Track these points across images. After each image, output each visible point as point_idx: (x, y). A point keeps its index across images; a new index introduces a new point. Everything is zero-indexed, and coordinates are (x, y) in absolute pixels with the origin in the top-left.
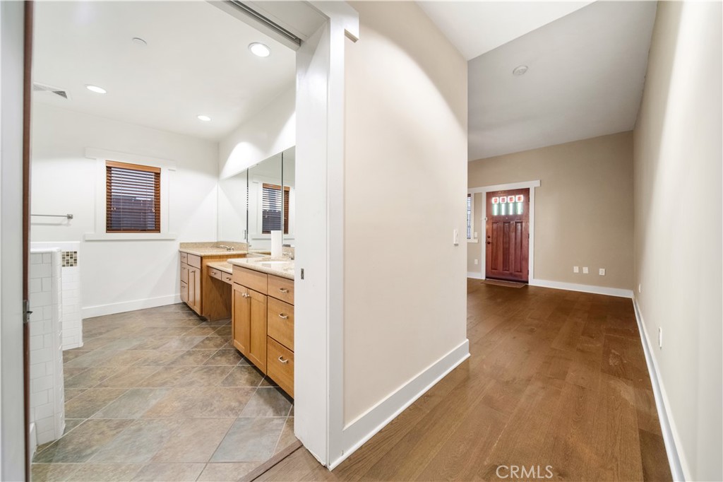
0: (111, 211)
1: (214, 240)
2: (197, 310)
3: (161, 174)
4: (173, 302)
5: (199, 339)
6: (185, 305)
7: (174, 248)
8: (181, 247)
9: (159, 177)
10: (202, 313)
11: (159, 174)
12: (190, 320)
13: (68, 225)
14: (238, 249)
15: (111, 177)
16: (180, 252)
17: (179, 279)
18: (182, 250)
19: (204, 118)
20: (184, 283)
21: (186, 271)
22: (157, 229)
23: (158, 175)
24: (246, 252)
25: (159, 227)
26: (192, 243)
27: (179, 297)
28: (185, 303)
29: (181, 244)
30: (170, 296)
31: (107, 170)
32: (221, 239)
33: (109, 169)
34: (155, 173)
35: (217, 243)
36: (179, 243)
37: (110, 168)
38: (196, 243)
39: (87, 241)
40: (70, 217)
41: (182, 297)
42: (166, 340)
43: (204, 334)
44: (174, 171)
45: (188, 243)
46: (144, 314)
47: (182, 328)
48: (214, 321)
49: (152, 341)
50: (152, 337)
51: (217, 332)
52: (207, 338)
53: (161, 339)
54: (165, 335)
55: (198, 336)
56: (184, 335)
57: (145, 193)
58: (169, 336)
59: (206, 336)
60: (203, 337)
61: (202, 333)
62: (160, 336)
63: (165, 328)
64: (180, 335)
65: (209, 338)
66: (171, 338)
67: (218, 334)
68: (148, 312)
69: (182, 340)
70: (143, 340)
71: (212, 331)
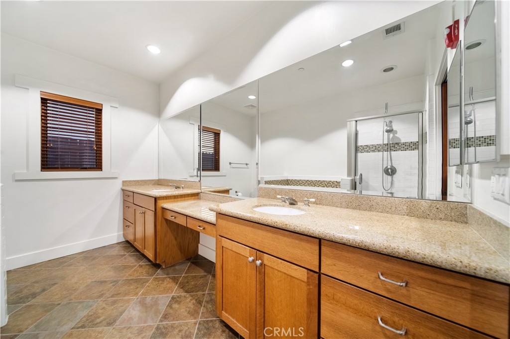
0: (47, 148)
2: (150, 255)
3: (103, 111)
4: (115, 242)
5: (164, 300)
6: (129, 245)
7: (117, 186)
8: (123, 185)
9: (101, 113)
10: (156, 260)
11: (101, 110)
12: (141, 266)
14: (188, 187)
15: (47, 110)
16: (123, 190)
17: (122, 218)
18: (124, 188)
19: (154, 50)
20: (127, 222)
21: (131, 210)
22: (98, 166)
23: (99, 112)
24: (200, 191)
25: (101, 166)
26: (134, 181)
27: (122, 236)
28: (127, 242)
29: (124, 182)
30: (113, 235)
31: (42, 102)
33: (44, 101)
34: (96, 109)
35: (159, 180)
36: (122, 181)
37: (46, 100)
38: (138, 181)
39: (17, 181)
41: (124, 235)
42: (122, 305)
43: (167, 292)
44: (117, 108)
45: (130, 181)
46: (86, 258)
47: (136, 281)
48: (170, 267)
49: (103, 308)
50: (102, 299)
51: (182, 286)
52: (173, 298)
53: (114, 302)
54: (117, 294)
55: (160, 294)
56: (142, 294)
57: (86, 130)
58: (124, 296)
59: (171, 295)
60: (168, 296)
61: (163, 289)
62: (112, 296)
63: (115, 282)
64: (136, 294)
65: (175, 298)
66: (128, 301)
67: (184, 290)
68: (90, 256)
69: (142, 303)
70: (91, 306)
71: (174, 284)
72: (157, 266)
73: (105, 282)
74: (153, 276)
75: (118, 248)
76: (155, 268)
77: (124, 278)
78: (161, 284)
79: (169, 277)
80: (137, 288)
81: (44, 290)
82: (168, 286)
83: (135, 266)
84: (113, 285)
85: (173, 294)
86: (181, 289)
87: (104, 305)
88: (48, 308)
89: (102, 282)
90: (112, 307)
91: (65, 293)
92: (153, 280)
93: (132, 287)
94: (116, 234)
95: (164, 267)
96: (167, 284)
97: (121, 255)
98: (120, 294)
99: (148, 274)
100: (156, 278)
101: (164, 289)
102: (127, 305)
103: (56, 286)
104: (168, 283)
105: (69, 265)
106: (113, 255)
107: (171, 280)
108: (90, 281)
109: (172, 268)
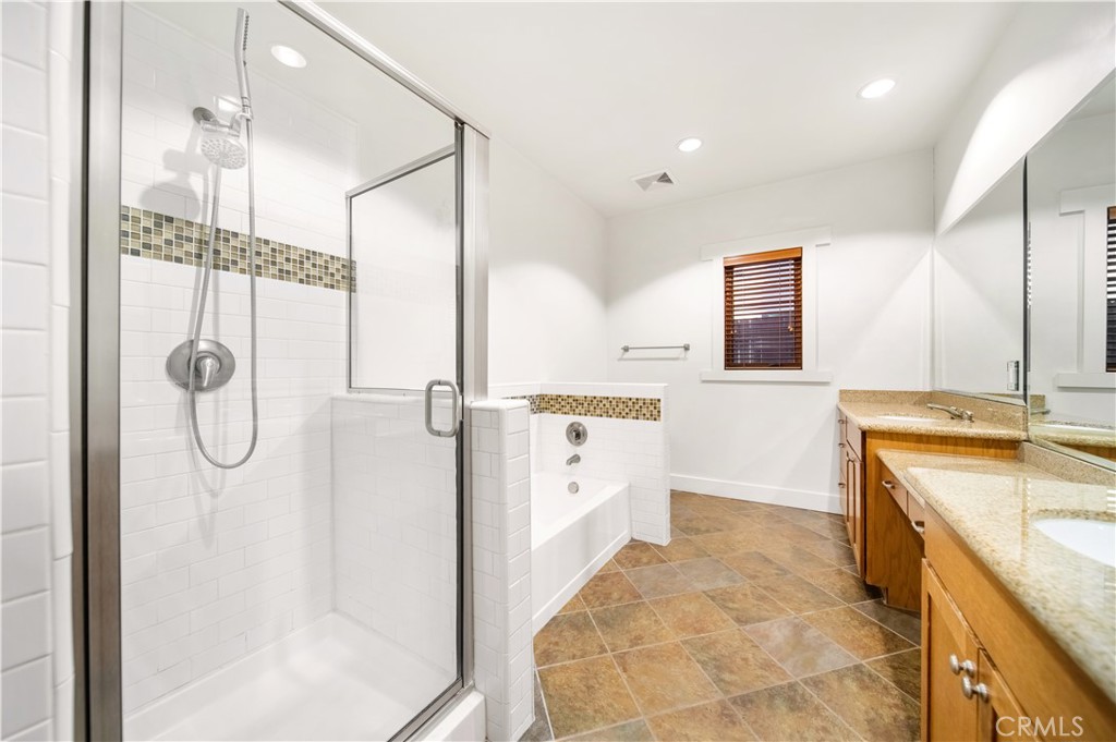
0: (732, 336)
1: (923, 386)
3: (803, 258)
5: (836, 656)
6: (844, 524)
7: (829, 399)
8: (841, 400)
9: (801, 264)
10: (865, 573)
11: (800, 259)
13: (685, 359)
14: (992, 419)
15: (732, 282)
16: (839, 409)
17: (838, 467)
18: (843, 405)
21: (845, 453)
22: (797, 362)
23: (798, 261)
24: (1023, 436)
25: (801, 359)
26: (867, 392)
29: (842, 392)
31: (726, 273)
32: (944, 385)
33: (729, 270)
34: (793, 259)
35: (931, 394)
36: (837, 391)
37: (731, 268)
38: (874, 393)
39: (704, 382)
40: (687, 348)
42: (769, 608)
43: (854, 649)
44: (828, 244)
45: (856, 392)
46: (770, 516)
47: (815, 591)
48: (900, 610)
49: (745, 595)
50: (752, 582)
51: (896, 664)
52: (858, 668)
53: (762, 598)
54: (773, 590)
55: (838, 642)
56: (808, 617)
57: (778, 299)
58: (779, 600)
59: (858, 661)
60: (849, 657)
61: (850, 638)
62: (765, 588)
63: (781, 570)
64: (799, 610)
65: (861, 672)
66: (781, 611)
67: (895, 675)
68: (778, 515)
69: (798, 630)
70: (735, 581)
71: (880, 647)
72: (873, 592)
73: (770, 562)
74: (849, 602)
75: (825, 521)
76: (863, 593)
77: (799, 575)
78: (854, 627)
79: (881, 627)
80: (807, 602)
81: (708, 531)
82: (865, 640)
83: (833, 566)
84: (777, 574)
85: (863, 662)
86: (889, 669)
87: (749, 592)
88: (701, 553)
89: (767, 560)
90: (756, 602)
91: (722, 546)
92: (844, 610)
93: (800, 596)
94: (828, 495)
95: (885, 602)
96: (867, 636)
97: (821, 536)
98: (777, 591)
99: (843, 594)
100: (853, 611)
101: (853, 641)
102: (775, 614)
103: (719, 533)
104: (870, 637)
105: (747, 516)
106: (807, 529)
107: (880, 636)
108: (754, 549)
109: (905, 616)
